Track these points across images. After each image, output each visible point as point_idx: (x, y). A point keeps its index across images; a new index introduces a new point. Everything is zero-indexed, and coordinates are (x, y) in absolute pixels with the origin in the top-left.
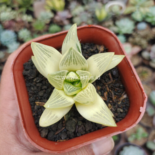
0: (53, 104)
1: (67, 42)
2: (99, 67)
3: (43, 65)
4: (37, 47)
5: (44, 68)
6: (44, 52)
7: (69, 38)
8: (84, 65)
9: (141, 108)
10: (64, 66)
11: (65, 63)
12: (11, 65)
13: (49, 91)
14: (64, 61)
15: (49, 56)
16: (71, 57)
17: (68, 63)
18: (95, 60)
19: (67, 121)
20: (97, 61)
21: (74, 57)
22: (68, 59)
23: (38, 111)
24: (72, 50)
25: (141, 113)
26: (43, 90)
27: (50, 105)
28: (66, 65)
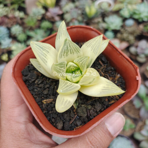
0: (64, 88)
1: (59, 39)
2: (93, 50)
3: (45, 60)
4: (36, 46)
5: (46, 63)
6: (43, 48)
7: (60, 34)
8: (79, 53)
9: (137, 77)
10: (63, 58)
11: (63, 55)
12: (11, 73)
13: (53, 88)
14: (62, 53)
15: (47, 52)
16: (67, 48)
17: (66, 54)
18: (88, 46)
19: (77, 109)
20: (90, 46)
21: (70, 46)
22: (65, 50)
23: (48, 107)
24: (67, 41)
25: (138, 80)
26: (46, 89)
27: (62, 89)
28: (64, 56)
